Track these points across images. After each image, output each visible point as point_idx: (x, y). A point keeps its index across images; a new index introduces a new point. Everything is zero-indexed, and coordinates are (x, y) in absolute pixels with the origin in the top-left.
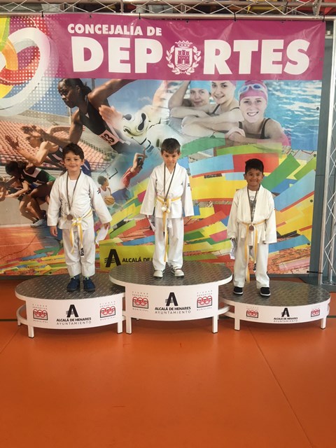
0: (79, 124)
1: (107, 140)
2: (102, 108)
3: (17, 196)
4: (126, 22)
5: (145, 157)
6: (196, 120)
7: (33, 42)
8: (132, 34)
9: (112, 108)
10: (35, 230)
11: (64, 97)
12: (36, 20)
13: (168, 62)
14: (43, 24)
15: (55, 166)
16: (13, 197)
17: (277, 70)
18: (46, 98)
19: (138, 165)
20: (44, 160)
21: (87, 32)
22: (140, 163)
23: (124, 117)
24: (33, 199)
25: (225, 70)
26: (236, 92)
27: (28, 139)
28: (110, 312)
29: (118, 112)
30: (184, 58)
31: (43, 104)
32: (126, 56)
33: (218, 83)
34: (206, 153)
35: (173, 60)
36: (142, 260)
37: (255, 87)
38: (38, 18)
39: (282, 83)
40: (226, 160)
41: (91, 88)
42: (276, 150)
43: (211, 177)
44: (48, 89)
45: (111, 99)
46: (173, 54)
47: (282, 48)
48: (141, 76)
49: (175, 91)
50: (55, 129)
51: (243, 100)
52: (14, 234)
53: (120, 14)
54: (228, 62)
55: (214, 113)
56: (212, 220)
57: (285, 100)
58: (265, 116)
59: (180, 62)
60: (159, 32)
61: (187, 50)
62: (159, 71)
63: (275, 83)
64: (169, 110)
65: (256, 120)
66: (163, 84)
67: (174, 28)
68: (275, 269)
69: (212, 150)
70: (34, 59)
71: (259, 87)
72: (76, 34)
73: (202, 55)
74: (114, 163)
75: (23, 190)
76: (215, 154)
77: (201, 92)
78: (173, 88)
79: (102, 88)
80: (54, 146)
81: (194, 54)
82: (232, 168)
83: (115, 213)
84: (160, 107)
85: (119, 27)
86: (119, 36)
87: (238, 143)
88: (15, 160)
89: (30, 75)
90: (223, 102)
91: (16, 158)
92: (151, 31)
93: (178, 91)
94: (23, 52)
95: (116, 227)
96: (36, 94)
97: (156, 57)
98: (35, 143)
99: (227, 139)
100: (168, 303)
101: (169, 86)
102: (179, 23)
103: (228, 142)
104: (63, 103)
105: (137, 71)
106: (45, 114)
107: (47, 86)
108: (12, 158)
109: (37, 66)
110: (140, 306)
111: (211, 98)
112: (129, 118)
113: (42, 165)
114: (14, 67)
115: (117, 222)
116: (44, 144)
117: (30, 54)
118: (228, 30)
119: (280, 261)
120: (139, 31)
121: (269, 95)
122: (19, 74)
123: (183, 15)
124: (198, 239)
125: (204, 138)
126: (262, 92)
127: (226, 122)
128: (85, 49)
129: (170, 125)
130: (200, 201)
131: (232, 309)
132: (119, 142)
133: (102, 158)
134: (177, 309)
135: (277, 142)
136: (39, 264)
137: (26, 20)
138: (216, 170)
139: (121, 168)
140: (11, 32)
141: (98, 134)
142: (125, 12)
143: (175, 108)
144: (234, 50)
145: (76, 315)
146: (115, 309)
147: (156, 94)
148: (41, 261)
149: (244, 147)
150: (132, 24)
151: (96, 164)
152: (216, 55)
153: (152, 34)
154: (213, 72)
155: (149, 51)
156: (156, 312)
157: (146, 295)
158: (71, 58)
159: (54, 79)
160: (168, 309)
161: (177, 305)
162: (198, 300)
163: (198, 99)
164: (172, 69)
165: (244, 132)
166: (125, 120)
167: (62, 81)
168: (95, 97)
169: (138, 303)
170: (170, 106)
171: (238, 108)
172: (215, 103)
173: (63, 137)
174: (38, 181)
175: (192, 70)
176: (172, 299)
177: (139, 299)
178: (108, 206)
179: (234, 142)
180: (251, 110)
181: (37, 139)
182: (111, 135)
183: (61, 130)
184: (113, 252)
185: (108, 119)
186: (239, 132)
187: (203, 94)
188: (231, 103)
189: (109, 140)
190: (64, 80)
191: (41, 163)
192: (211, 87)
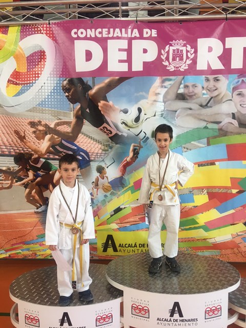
0: (80, 118)
1: (105, 132)
2: (101, 104)
3: (23, 184)
4: (125, 25)
5: (141, 147)
6: (190, 112)
7: (41, 47)
8: (129, 36)
9: (111, 103)
10: (39, 216)
11: (67, 94)
12: (43, 27)
13: (163, 60)
14: (50, 31)
15: (57, 157)
16: (20, 185)
18: (51, 95)
19: (134, 154)
20: (48, 152)
21: (88, 36)
22: (136, 153)
23: (121, 111)
24: (37, 187)
25: (218, 65)
26: (229, 85)
27: (34, 132)
28: (107, 320)
29: (116, 107)
30: (178, 55)
31: (48, 101)
32: (124, 56)
33: (211, 77)
34: (199, 143)
35: (167, 58)
36: (138, 246)
38: (45, 26)
40: (219, 150)
41: (91, 85)
43: (204, 165)
44: (52, 88)
45: (109, 95)
46: (168, 52)
48: (138, 73)
49: (169, 86)
50: (58, 123)
51: (236, 92)
52: (19, 220)
53: (119, 19)
54: (218, 57)
55: (206, 105)
56: (204, 208)
59: (174, 59)
60: (154, 33)
61: (181, 48)
62: (154, 69)
64: (163, 104)
66: (158, 80)
67: (168, 30)
69: (206, 139)
70: (40, 62)
72: (78, 38)
73: (196, 52)
74: (112, 153)
75: (28, 179)
76: (208, 144)
77: (194, 86)
78: (167, 84)
79: (102, 85)
80: (57, 138)
81: (187, 51)
82: (226, 157)
83: (112, 200)
84: (155, 101)
85: (117, 30)
86: (118, 38)
87: (232, 132)
88: (22, 152)
89: (37, 76)
90: (216, 95)
91: (23, 150)
92: (147, 33)
93: (172, 86)
94: (32, 55)
95: (113, 213)
96: (42, 92)
97: (151, 56)
98: (40, 136)
99: (220, 129)
100: (172, 313)
101: (163, 81)
102: (173, 25)
104: (66, 99)
105: (134, 69)
106: (50, 110)
107: (52, 85)
108: (20, 150)
109: (44, 68)
110: (140, 314)
111: (204, 92)
112: (126, 112)
113: (46, 156)
114: (23, 69)
115: (114, 209)
116: (48, 137)
117: (38, 57)
118: (219, 30)
120: (136, 33)
122: (27, 75)
123: (177, 17)
124: (192, 226)
125: (197, 128)
127: (218, 114)
128: (86, 50)
129: (164, 118)
130: (194, 189)
132: (116, 134)
133: (101, 149)
134: (182, 321)
136: (41, 248)
137: (35, 28)
138: (210, 158)
139: (118, 158)
140: (21, 39)
141: (97, 127)
142: (123, 17)
143: (169, 102)
144: (226, 47)
145: (70, 324)
146: (112, 316)
147: (152, 90)
148: (43, 245)
149: (238, 136)
150: (130, 27)
151: (95, 154)
152: (209, 52)
153: (148, 35)
154: (206, 68)
155: (145, 51)
156: (158, 323)
157: (146, 302)
158: (74, 60)
159: (58, 79)
160: (172, 321)
161: (182, 316)
162: (206, 311)
163: (191, 93)
164: (166, 66)
165: (237, 123)
166: (122, 114)
167: (65, 80)
168: (95, 93)
169: (137, 311)
170: (165, 100)
171: (231, 100)
172: (208, 96)
173: (65, 130)
174: (42, 170)
175: (185, 66)
176: (176, 309)
177: (139, 307)
178: (105, 194)
179: (227, 132)
180: (244, 102)
181: (42, 132)
182: (109, 128)
183: (63, 125)
184: (110, 237)
185: (106, 113)
186: (232, 123)
187: (196, 88)
188: (223, 96)
189: (107, 132)
190: (67, 79)
191: (45, 154)
192: (204, 81)
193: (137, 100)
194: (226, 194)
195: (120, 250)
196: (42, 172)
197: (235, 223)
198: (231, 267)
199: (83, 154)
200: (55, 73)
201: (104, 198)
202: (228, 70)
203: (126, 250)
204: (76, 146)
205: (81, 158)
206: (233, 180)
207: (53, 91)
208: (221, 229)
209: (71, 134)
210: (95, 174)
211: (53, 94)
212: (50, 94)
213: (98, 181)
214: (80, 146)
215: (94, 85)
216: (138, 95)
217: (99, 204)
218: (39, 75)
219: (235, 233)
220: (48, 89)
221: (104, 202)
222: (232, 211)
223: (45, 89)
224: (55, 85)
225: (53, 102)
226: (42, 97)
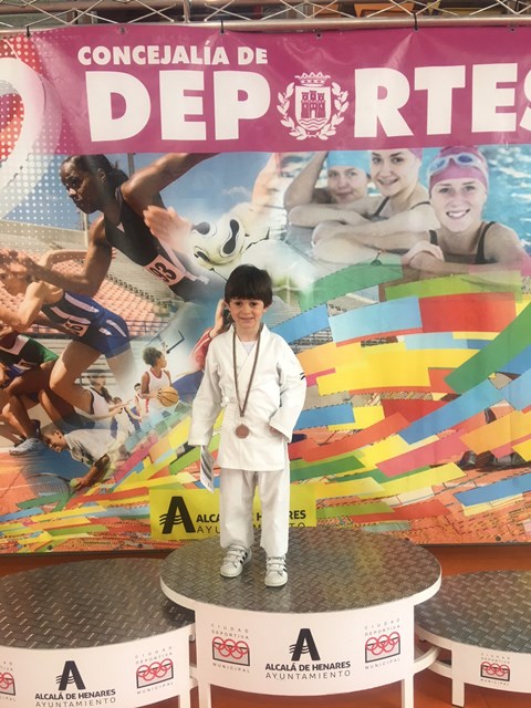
0: (103, 245)
1: (161, 275)
2: (149, 213)
4: (197, 38)
6: (342, 229)
7: (11, 86)
8: (207, 62)
9: (171, 210)
10: (19, 461)
11: (72, 191)
12: (15, 43)
13: (281, 117)
14: (30, 50)
15: (56, 331)
17: (506, 123)
18: (37, 195)
19: (225, 322)
20: (35, 320)
21: (116, 62)
22: (229, 319)
23: (194, 228)
24: (14, 398)
25: (398, 128)
26: (422, 171)
27: (3, 277)
28: (161, 673)
29: (184, 219)
30: (314, 106)
31: (31, 208)
32: (196, 106)
33: (385, 154)
34: (363, 295)
35: (291, 113)
37: (463, 159)
38: (19, 39)
39: (517, 149)
40: (405, 309)
41: (127, 173)
42: (510, 286)
43: (375, 343)
44: (40, 178)
46: (292, 98)
47: (515, 80)
48: (228, 146)
49: (297, 174)
50: (55, 256)
51: (438, 187)
53: (183, 24)
54: (399, 110)
55: (377, 214)
56: (376, 433)
57: (524, 185)
58: (483, 217)
59: (305, 114)
60: (261, 56)
61: (319, 91)
62: (263, 135)
63: (503, 151)
64: (285, 212)
65: (467, 225)
66: (272, 161)
67: (292, 49)
68: (516, 532)
69: (375, 290)
70: (11, 119)
71: (470, 160)
72: (94, 67)
73: (351, 99)
74: (176, 320)
76: (382, 298)
77: (351, 173)
78: (292, 168)
79: (150, 171)
80: (54, 290)
81: (334, 97)
82: (419, 324)
83: (179, 421)
84: (267, 206)
85: (180, 49)
86: (181, 66)
87: (430, 273)
90: (395, 192)
92: (246, 56)
93: (303, 172)
95: (184, 450)
96: (16, 188)
97: (256, 108)
98: (17, 286)
99: (407, 266)
100: (297, 654)
101: (284, 163)
102: (301, 39)
103: (408, 271)
104: (71, 204)
105: (220, 135)
106: (35, 228)
107: (39, 171)
109: (18, 133)
110: (230, 659)
111: (372, 185)
112: (204, 230)
113: (31, 330)
116: (33, 287)
117: (4, 110)
118: (399, 53)
119: (526, 514)
120: (221, 56)
121: (490, 174)
123: (309, 21)
124: (351, 473)
125: (358, 265)
126: (476, 168)
127: (402, 233)
128: (112, 94)
130: (353, 393)
131: (445, 657)
132: (185, 280)
133: (152, 311)
134: (318, 667)
135: (509, 269)
136: (27, 530)
138: (385, 329)
139: (191, 331)
141: (143, 264)
142: (192, 20)
144: (417, 88)
145: (81, 685)
146: (171, 664)
147: (260, 181)
148: (32, 523)
149: (442, 281)
150: (208, 42)
151: (139, 324)
152: (379, 98)
153: (249, 60)
154: (373, 133)
155: (243, 96)
156: (268, 675)
157: (243, 633)
158: (87, 115)
159: (52, 158)
160: (297, 668)
161: (319, 659)
162: (367, 645)
163: (344, 188)
164: (289, 129)
165: (441, 252)
166: (198, 235)
167: (68, 160)
168: (136, 190)
169: (225, 652)
170: (288, 204)
171: (428, 203)
172: (380, 195)
173: (71, 272)
174: (23, 361)
175: (330, 130)
176: (305, 644)
177: (228, 643)
178: (165, 409)
179: (420, 271)
180: (454, 206)
181: (19, 277)
182: (168, 266)
183: (68, 259)
184: (177, 503)
185: (162, 232)
186: (429, 253)
187: (354, 177)
188: (412, 194)
189: (165, 274)
190: (73, 159)
191: (29, 325)
192: (371, 163)
193: (229, 203)
194: (419, 403)
195: (200, 529)
196: (22, 364)
197: (440, 462)
198: (424, 554)
199: (113, 324)
200: (45, 144)
201: (162, 419)
202: (419, 138)
203: (214, 528)
204: (97, 306)
205: (109, 333)
206: (434, 373)
207: (40, 185)
208: (412, 477)
209: (84, 281)
210: (141, 368)
211: (40, 191)
212: (33, 191)
213: (148, 383)
214: (106, 307)
215: (132, 172)
216: (230, 192)
217: (152, 432)
218: (9, 150)
219: (439, 484)
220: (29, 181)
221: (162, 427)
222: (432, 439)
223: (22, 181)
224: (46, 171)
225: (41, 208)
226: (16, 198)
